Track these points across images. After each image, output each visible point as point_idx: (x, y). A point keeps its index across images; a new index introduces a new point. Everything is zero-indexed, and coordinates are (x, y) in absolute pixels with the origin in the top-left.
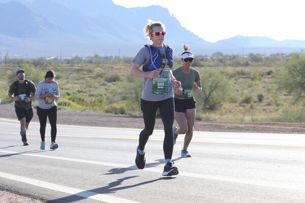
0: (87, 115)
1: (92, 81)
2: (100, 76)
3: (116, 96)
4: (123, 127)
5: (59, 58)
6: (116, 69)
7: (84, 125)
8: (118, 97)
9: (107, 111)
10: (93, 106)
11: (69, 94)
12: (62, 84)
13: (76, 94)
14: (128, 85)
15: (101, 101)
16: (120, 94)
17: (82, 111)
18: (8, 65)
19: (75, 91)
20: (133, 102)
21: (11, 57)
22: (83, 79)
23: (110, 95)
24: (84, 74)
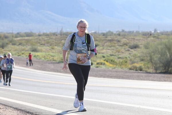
0: (116, 72)
1: (120, 48)
2: (126, 44)
3: (137, 59)
4: (141, 80)
5: (97, 32)
6: (137, 40)
7: (115, 78)
8: (138, 59)
9: (130, 69)
10: (121, 65)
11: (104, 57)
12: (99, 50)
13: (109, 57)
14: (145, 51)
15: (126, 62)
16: (139, 57)
17: (113, 69)
18: (62, 36)
19: (108, 55)
20: (148, 63)
21: (64, 31)
22: (114, 46)
23: (133, 58)
24: (115, 43)
